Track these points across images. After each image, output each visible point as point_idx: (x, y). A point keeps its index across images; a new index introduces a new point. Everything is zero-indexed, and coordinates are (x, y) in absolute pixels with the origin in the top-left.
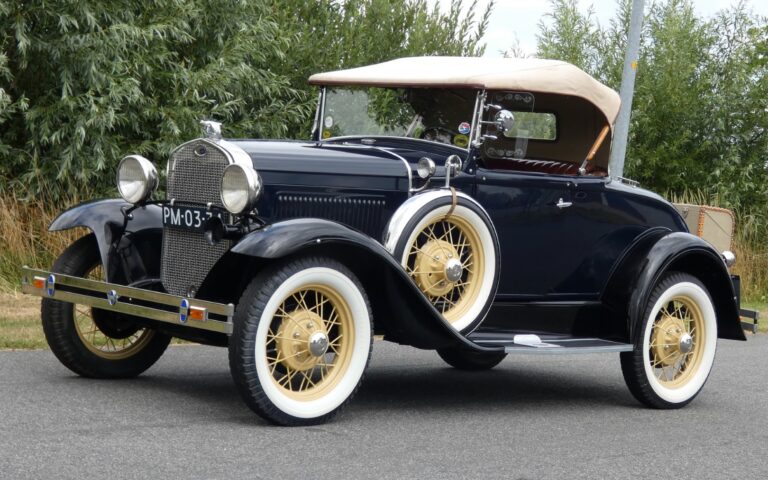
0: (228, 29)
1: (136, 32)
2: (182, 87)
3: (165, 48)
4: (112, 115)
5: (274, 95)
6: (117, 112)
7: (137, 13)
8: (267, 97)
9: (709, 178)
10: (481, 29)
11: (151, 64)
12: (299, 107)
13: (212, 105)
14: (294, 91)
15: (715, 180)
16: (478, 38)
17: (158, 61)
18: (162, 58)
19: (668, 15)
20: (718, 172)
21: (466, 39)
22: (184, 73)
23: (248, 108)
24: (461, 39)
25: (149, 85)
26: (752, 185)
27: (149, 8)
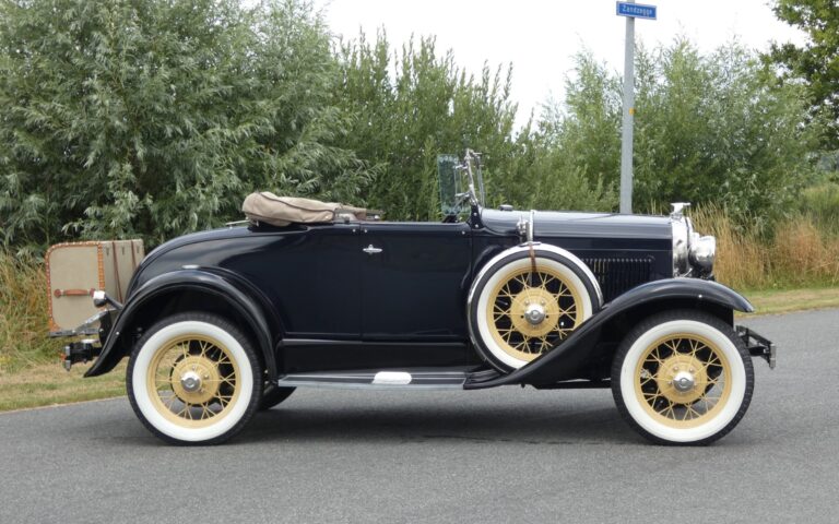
0: (299, 117)
1: (227, 133)
2: (271, 173)
3: (253, 142)
4: (216, 200)
5: (346, 167)
6: (220, 198)
7: (229, 116)
8: (338, 168)
9: (721, 190)
10: (506, 90)
11: (245, 156)
12: (366, 173)
13: (296, 184)
14: (359, 161)
15: (725, 190)
16: (505, 98)
17: (250, 153)
18: (252, 151)
19: (676, 55)
20: (727, 184)
21: (496, 100)
22: (273, 161)
23: (324, 180)
24: (492, 100)
25: (245, 173)
26: (757, 192)
27: (238, 111)
